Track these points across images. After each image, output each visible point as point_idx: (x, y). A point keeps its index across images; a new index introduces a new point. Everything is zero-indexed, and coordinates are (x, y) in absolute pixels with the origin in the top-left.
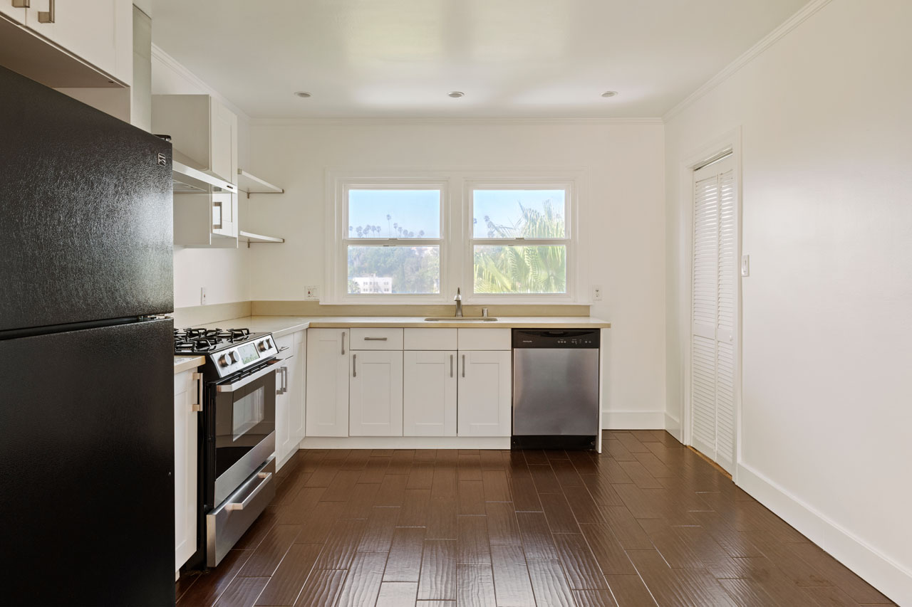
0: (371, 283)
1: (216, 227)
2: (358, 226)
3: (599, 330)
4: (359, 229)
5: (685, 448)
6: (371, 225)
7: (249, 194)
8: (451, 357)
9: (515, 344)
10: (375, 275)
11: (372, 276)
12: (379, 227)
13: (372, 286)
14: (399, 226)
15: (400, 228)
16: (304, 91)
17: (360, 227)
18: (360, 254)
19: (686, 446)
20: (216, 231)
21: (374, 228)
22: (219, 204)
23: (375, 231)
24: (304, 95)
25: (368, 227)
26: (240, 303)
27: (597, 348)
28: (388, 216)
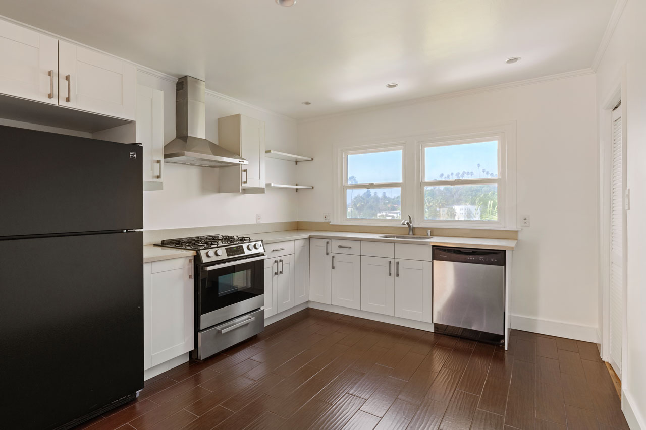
0: (465, 209)
1: (245, 183)
2: (456, 173)
3: (505, 251)
4: (458, 174)
5: (603, 364)
6: (466, 171)
7: (296, 163)
8: (390, 262)
9: (435, 257)
10: (468, 204)
11: (467, 205)
12: (472, 173)
13: (466, 211)
14: (486, 171)
15: (487, 172)
16: (308, 101)
17: (459, 173)
18: (458, 190)
19: (604, 362)
20: (243, 185)
21: (468, 173)
22: (245, 171)
23: (469, 176)
24: (308, 103)
25: (464, 173)
26: (282, 223)
27: (503, 265)
28: (479, 165)
